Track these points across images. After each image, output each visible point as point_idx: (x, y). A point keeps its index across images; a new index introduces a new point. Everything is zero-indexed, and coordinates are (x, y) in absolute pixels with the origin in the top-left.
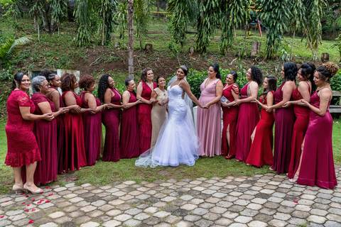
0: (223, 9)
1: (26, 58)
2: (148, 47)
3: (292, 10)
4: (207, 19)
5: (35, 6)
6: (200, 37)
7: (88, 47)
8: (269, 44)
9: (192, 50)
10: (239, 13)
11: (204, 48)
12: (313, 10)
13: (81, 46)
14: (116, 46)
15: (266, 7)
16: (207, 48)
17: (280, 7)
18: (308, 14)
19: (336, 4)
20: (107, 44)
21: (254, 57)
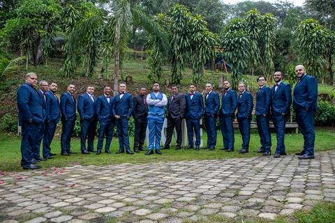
0: (194, 49)
1: (14, 84)
2: (129, 79)
3: (250, 50)
4: (181, 56)
5: (27, 40)
6: (175, 71)
7: (73, 78)
8: (233, 77)
9: (168, 82)
10: (207, 52)
11: (179, 81)
12: (266, 52)
13: (67, 77)
14: (99, 77)
15: (229, 48)
16: (181, 81)
17: (240, 48)
18: (262, 55)
19: (285, 51)
20: (90, 75)
21: (221, 89)
